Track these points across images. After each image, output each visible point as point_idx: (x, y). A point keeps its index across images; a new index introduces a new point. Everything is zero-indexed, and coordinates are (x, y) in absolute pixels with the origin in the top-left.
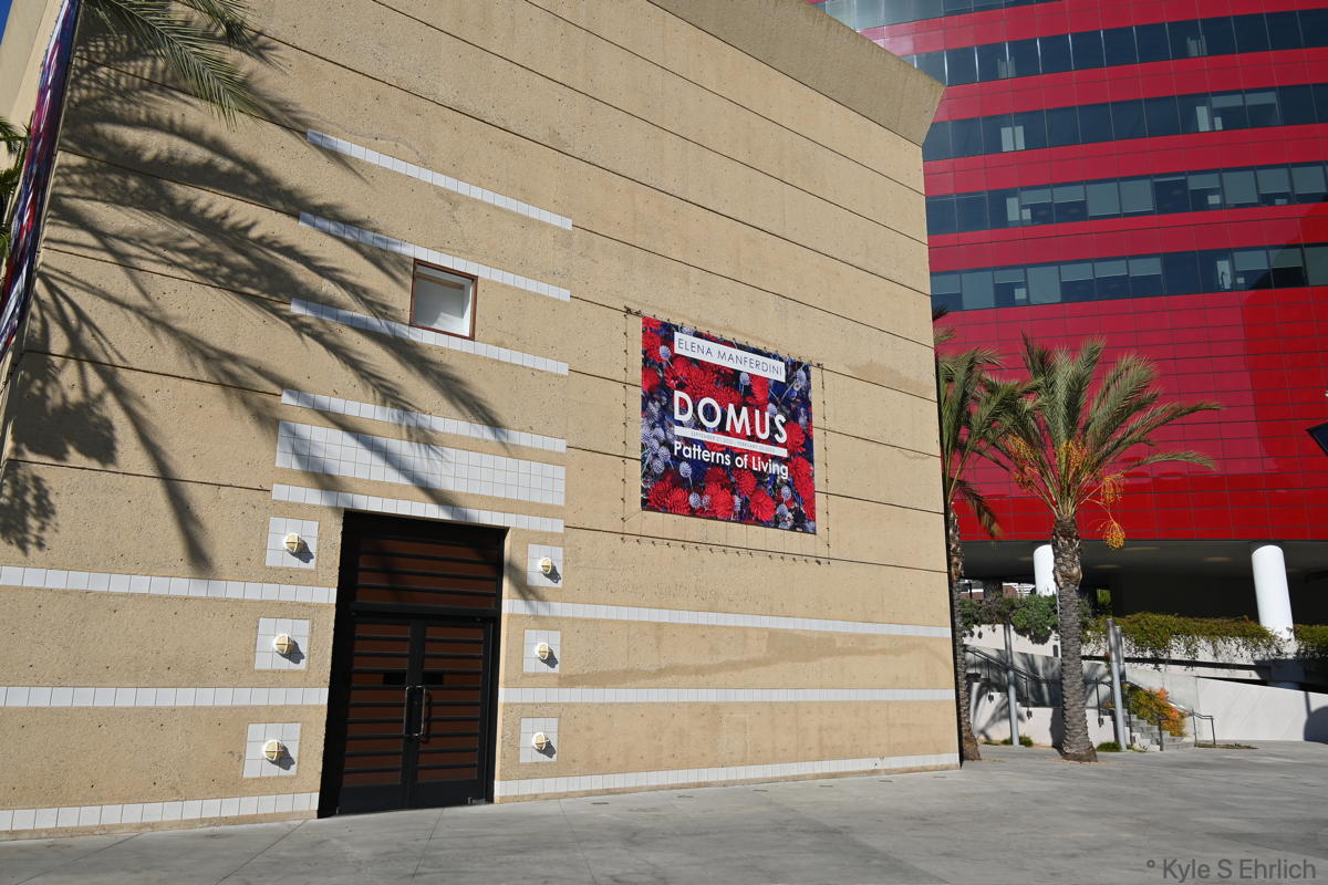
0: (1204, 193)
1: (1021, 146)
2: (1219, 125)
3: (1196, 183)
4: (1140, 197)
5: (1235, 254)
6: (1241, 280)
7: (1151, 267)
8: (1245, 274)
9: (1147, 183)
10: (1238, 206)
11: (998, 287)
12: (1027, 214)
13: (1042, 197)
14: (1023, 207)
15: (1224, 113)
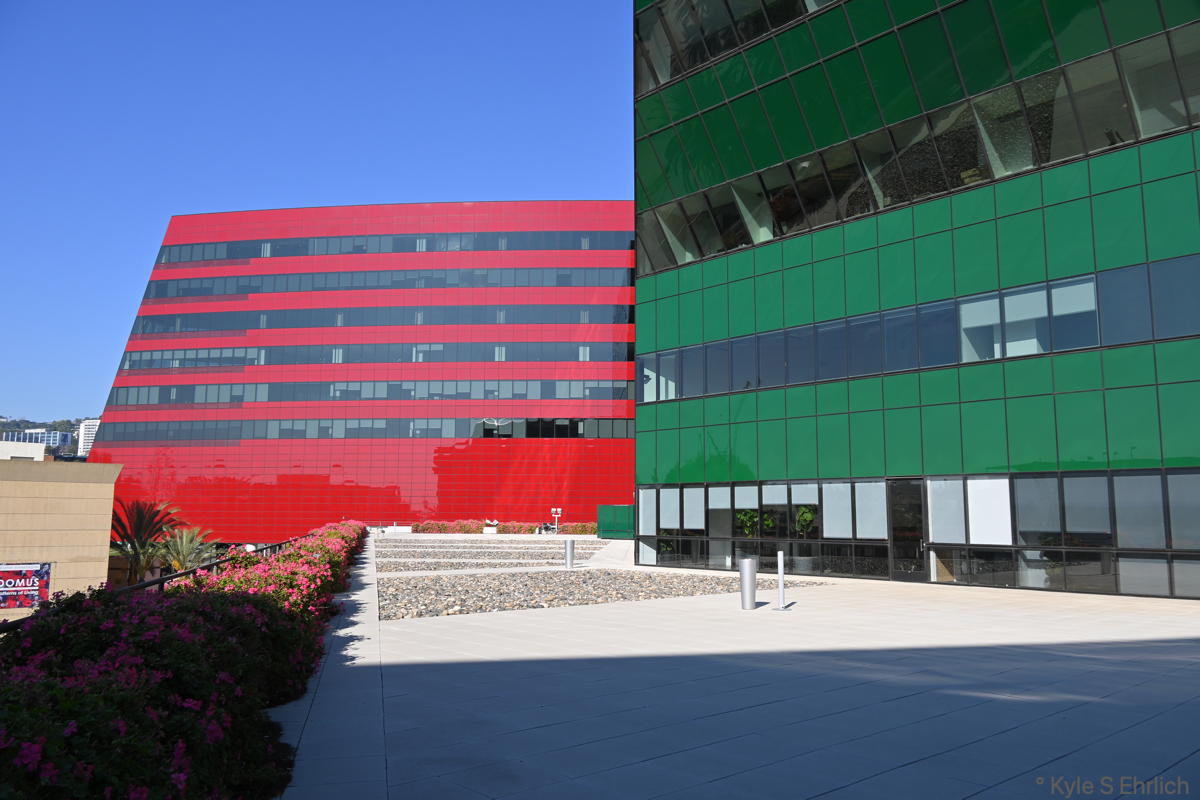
0: (410, 391)
1: (340, 362)
2: (421, 360)
3: (406, 386)
4: (382, 390)
5: (416, 421)
6: (418, 432)
7: (381, 424)
8: (420, 429)
9: (386, 384)
10: (420, 399)
11: (320, 428)
12: (338, 394)
13: (342, 386)
14: (335, 391)
15: (425, 352)
